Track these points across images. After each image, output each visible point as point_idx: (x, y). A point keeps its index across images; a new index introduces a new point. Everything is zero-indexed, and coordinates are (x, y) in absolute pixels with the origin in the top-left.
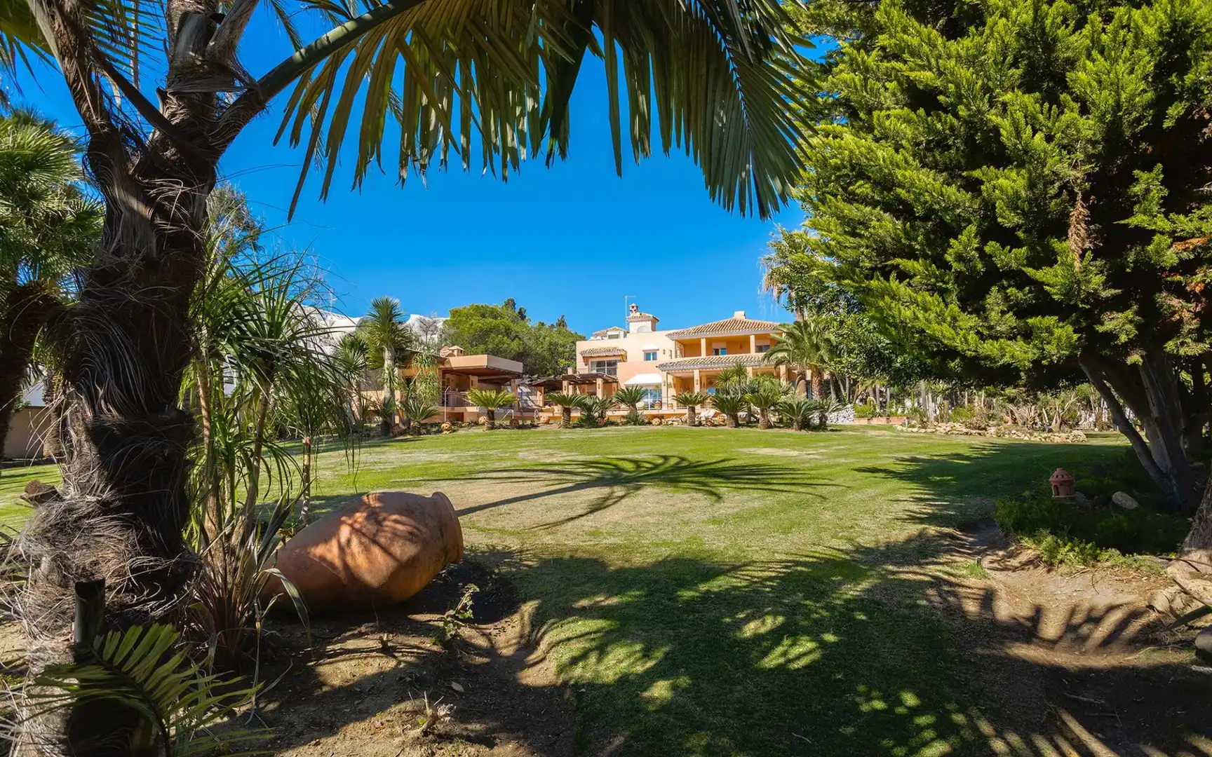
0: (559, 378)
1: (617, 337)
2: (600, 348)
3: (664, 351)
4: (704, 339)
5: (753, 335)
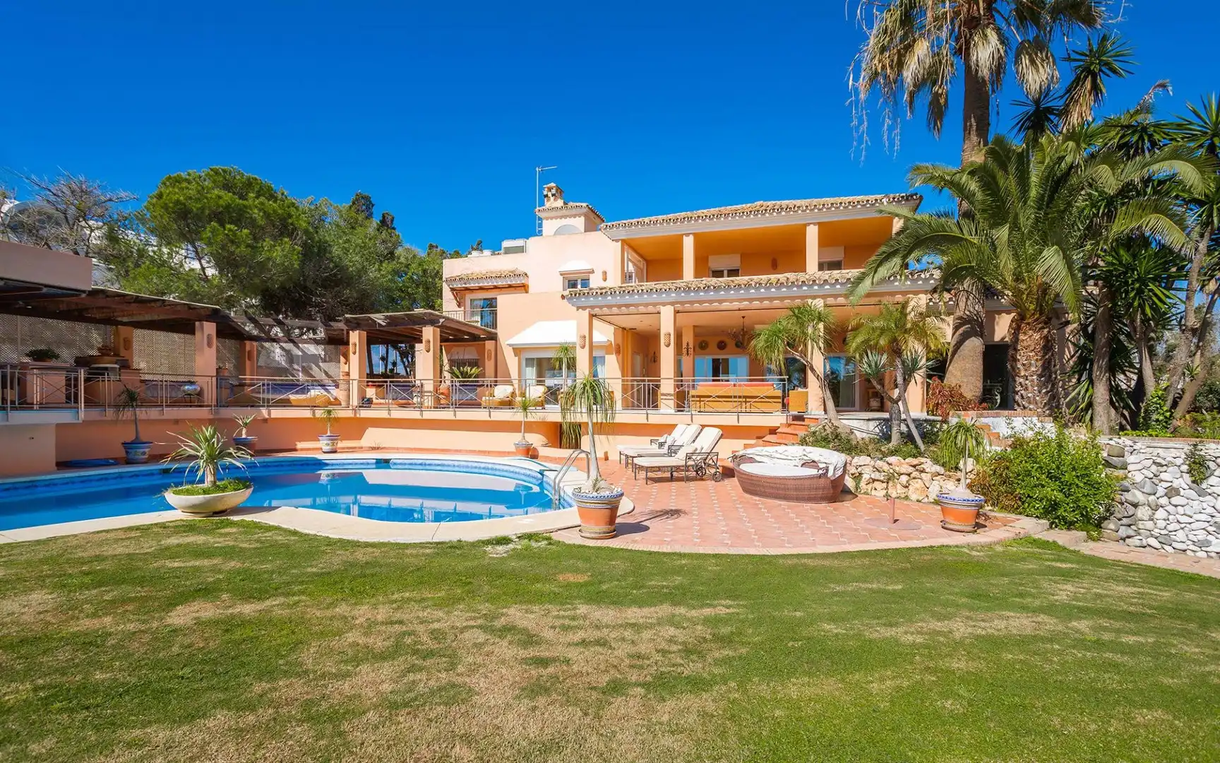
2: (484, 272)
3: (605, 273)
4: (691, 237)
5: (814, 224)
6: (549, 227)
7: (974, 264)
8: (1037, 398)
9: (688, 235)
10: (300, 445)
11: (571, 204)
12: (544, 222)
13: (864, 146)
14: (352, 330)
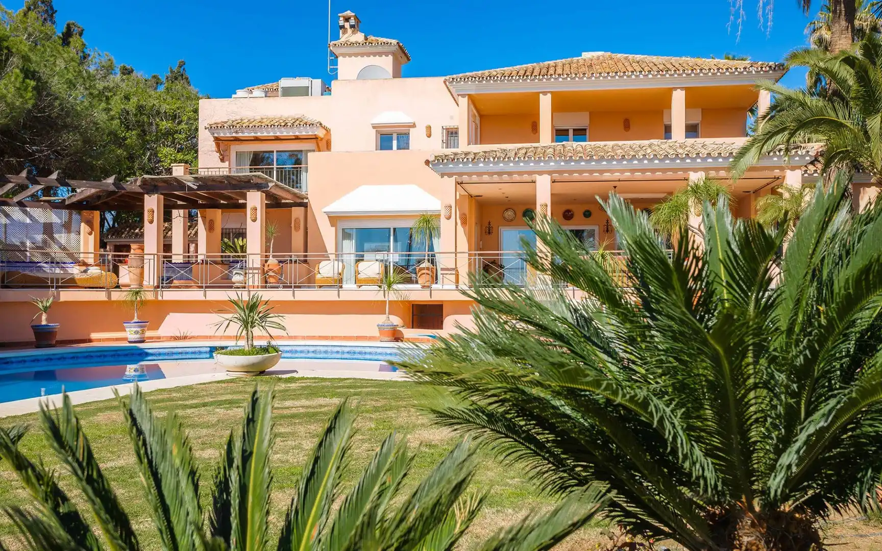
0: (133, 184)
1: (304, 92)
2: (258, 118)
3: (429, 128)
4: (549, 95)
5: (682, 88)
6: (348, 67)
7: (849, 148)
9: (545, 93)
10: (94, 336)
11: (375, 39)
12: (340, 59)
13: (740, 20)
14: (147, 194)
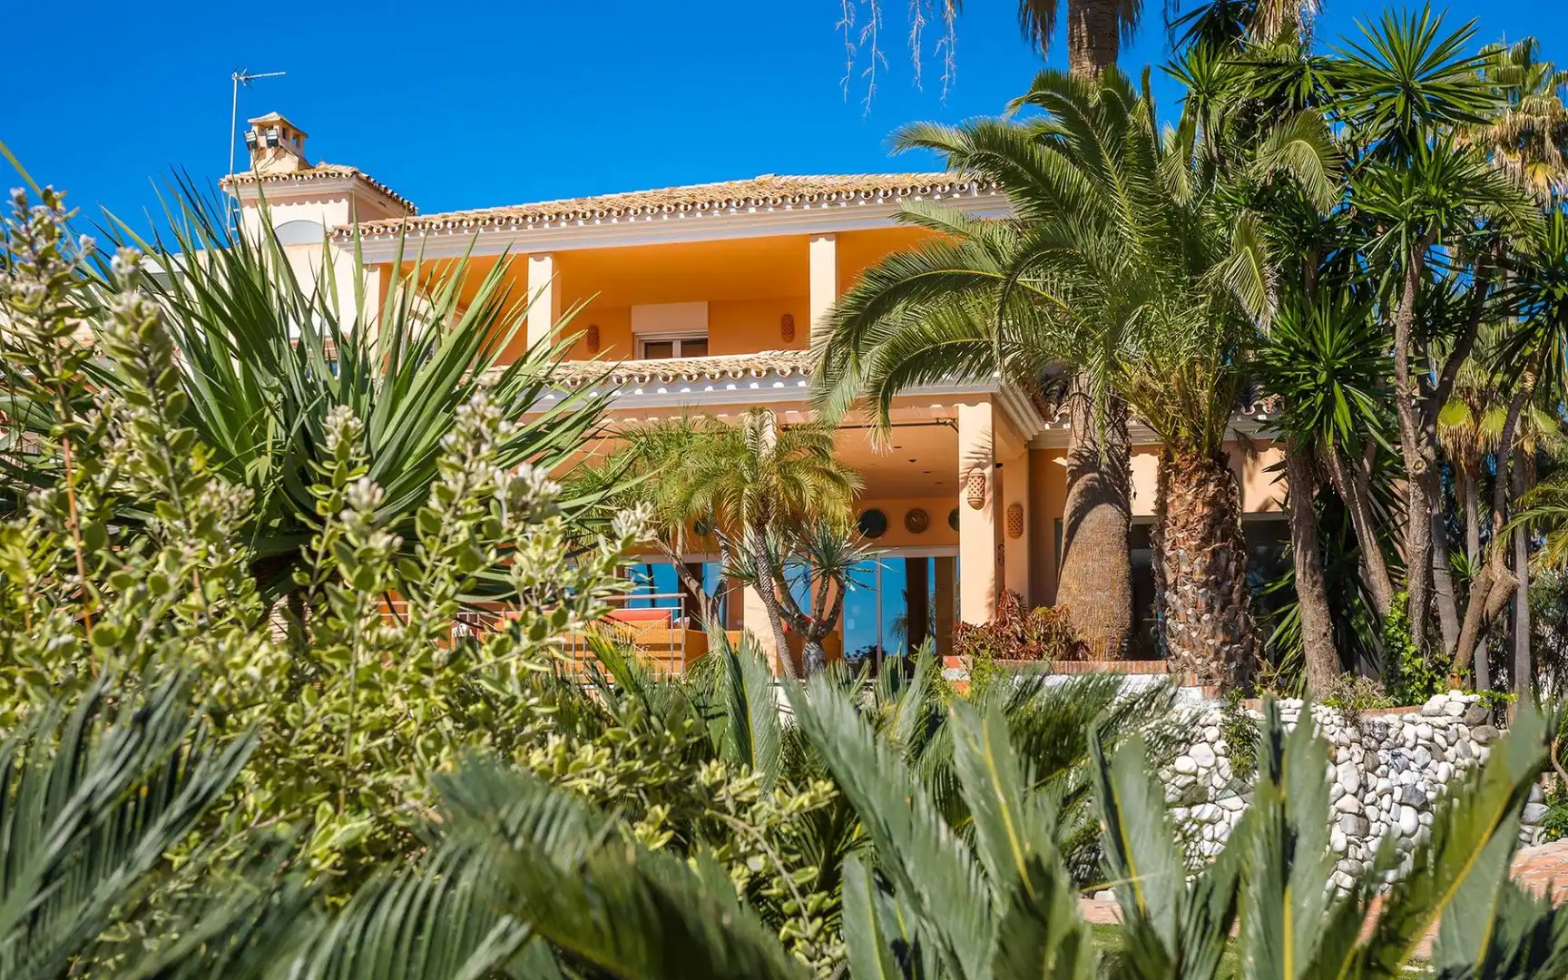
4: (548, 261)
5: (828, 236)
8: (1194, 634)
9: (539, 256)
11: (322, 167)
12: (245, 210)
